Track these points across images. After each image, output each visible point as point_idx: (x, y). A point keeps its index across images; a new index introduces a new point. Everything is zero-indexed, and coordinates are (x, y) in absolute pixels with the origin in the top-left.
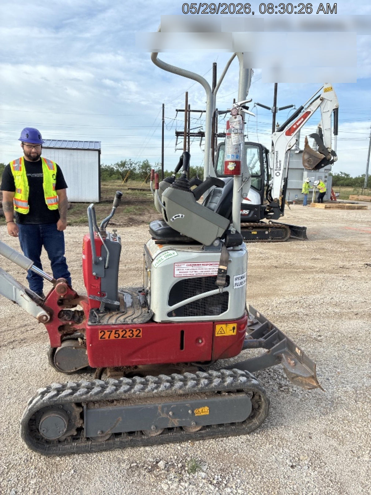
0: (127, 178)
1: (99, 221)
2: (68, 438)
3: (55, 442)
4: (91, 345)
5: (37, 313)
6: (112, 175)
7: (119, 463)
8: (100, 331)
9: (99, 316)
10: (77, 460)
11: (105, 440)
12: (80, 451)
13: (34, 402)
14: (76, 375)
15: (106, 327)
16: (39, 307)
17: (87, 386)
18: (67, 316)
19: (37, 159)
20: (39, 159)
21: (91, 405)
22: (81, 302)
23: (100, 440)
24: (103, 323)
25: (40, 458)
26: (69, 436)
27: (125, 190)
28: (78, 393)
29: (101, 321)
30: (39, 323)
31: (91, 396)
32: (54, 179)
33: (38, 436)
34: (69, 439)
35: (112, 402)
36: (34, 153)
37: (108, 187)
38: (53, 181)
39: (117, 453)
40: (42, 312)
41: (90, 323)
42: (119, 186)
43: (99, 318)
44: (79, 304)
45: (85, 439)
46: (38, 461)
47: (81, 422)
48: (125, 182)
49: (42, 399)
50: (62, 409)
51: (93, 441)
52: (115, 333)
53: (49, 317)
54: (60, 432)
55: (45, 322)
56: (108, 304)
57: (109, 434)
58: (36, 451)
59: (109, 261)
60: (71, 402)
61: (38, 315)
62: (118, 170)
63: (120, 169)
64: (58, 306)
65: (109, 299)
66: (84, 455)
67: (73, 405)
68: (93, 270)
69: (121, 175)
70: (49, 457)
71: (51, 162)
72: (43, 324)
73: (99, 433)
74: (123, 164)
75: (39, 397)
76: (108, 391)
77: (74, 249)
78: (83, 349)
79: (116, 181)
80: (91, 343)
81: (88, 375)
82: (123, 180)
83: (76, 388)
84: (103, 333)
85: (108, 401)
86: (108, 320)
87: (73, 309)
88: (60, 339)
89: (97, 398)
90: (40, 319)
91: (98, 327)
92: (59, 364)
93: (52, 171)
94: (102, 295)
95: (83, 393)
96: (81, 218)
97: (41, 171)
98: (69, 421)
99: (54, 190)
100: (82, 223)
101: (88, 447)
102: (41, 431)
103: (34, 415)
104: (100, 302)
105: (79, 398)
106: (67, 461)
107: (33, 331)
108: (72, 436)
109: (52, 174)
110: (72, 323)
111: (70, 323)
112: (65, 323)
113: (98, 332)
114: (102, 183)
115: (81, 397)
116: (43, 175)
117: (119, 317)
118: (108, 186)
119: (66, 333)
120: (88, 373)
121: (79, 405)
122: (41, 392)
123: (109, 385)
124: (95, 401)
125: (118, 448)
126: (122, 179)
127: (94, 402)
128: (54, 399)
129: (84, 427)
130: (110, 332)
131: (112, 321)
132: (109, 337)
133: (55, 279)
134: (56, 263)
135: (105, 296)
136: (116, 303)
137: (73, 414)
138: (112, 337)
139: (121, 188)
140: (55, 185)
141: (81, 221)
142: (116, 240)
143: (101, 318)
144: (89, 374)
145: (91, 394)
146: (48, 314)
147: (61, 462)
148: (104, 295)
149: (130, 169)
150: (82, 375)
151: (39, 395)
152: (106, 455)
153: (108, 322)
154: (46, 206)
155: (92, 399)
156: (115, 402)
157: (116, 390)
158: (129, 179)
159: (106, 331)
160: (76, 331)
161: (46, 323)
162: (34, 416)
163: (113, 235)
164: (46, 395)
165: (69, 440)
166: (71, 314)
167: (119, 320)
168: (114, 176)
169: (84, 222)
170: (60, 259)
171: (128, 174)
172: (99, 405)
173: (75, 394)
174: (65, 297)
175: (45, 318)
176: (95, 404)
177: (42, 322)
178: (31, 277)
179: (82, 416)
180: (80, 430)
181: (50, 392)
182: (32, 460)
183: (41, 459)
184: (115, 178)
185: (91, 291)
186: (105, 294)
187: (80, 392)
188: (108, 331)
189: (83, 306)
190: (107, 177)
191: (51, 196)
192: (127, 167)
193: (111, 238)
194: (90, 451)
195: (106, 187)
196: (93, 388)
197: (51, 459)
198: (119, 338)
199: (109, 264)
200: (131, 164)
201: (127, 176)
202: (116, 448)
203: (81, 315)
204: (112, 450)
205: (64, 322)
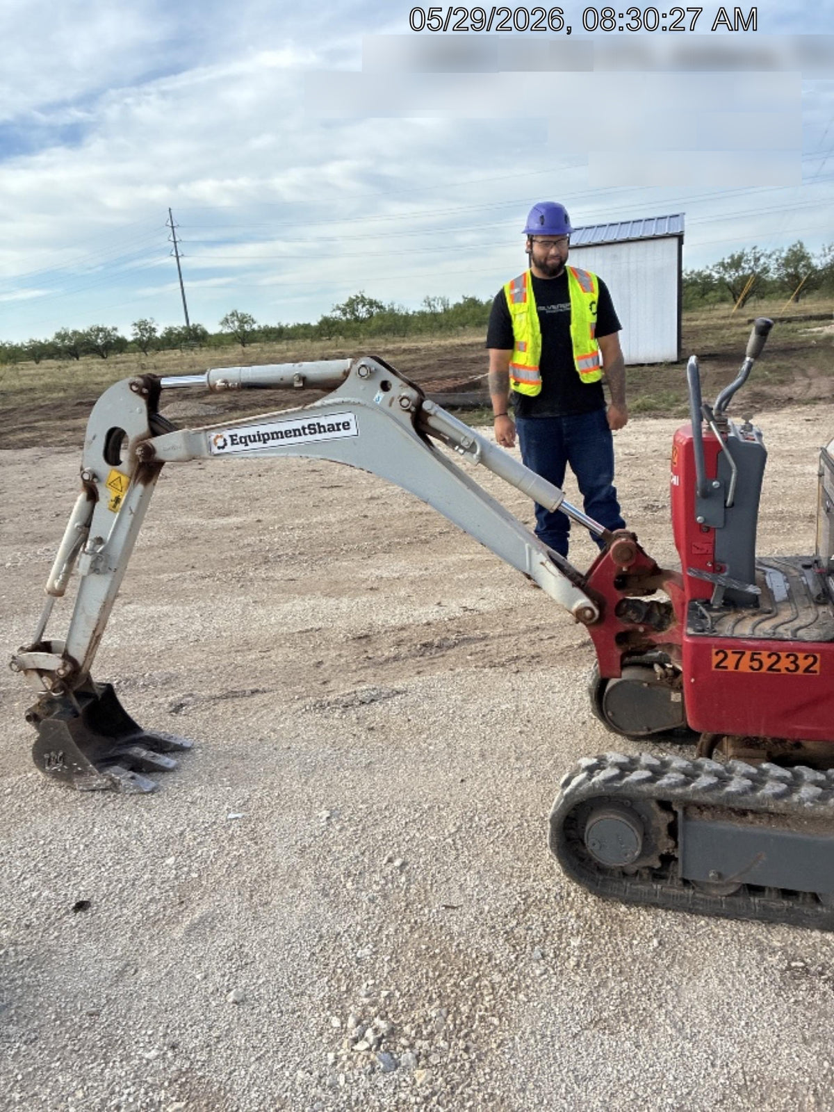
0: (745, 296)
1: (679, 405)
2: (643, 871)
3: (616, 874)
4: (693, 680)
5: (572, 601)
6: (707, 293)
7: (760, 952)
8: (714, 651)
9: (712, 618)
10: (663, 922)
11: (726, 894)
12: (667, 904)
13: (574, 783)
14: (650, 745)
15: (729, 642)
16: (577, 591)
17: (684, 768)
18: (633, 612)
19: (559, 271)
20: (562, 272)
21: (693, 811)
22: (665, 584)
23: (714, 892)
24: (721, 632)
25: (586, 898)
26: (645, 868)
27: (739, 325)
28: (664, 781)
29: (717, 628)
30: (577, 623)
31: (696, 791)
32: (594, 314)
33: (583, 854)
34: (645, 873)
35: (744, 813)
36: (553, 257)
37: (697, 323)
38: (591, 319)
39: (756, 930)
40: (583, 601)
41: (690, 631)
42: (724, 318)
43: (712, 621)
44: (662, 588)
45: (680, 882)
46: (582, 903)
47: (671, 843)
48: (739, 307)
49: (590, 780)
50: (631, 807)
51: (697, 889)
52: (752, 659)
53: (597, 612)
54: (626, 855)
55: (588, 622)
56: (733, 590)
57: (733, 883)
58: (579, 883)
59: (736, 490)
60: (650, 797)
61: (575, 607)
62: (722, 279)
63: (727, 276)
64: (614, 590)
65: (734, 579)
66: (677, 914)
67: (654, 805)
68: (698, 510)
69: (729, 288)
70: (604, 901)
71: (587, 275)
72: (584, 626)
73: (713, 877)
74: (736, 263)
75: (583, 775)
76: (733, 787)
77: (626, 469)
78: (665, 690)
79: (716, 307)
80: (693, 676)
81: (674, 748)
82: (736, 301)
83: (660, 769)
84: (721, 656)
85: (732, 809)
86: (734, 627)
87: (646, 599)
88: (619, 661)
89: (707, 798)
90: (579, 615)
91: (710, 641)
92: (613, 713)
93: (588, 294)
94: (717, 569)
95: (676, 782)
96: (640, 401)
97: (566, 299)
98: (646, 835)
99: (592, 339)
100: (639, 413)
101: (688, 900)
102: (589, 844)
103: (574, 809)
104: (713, 585)
105: (668, 791)
106: (642, 918)
107: (554, 641)
108: (651, 869)
109: (590, 302)
110: (645, 630)
111: (641, 629)
112: (631, 629)
113: (711, 655)
114: (685, 316)
115: (672, 791)
116: (570, 307)
117: (760, 623)
118: (697, 320)
119: (632, 649)
120: (674, 743)
121: (665, 805)
122: (586, 765)
123: (734, 775)
124: (704, 805)
125: (756, 919)
126: (732, 300)
127: (701, 807)
128: (615, 785)
129: (677, 854)
130: (738, 656)
131: (745, 629)
132: (737, 667)
133: (608, 531)
134: (596, 499)
135: (723, 572)
136: (751, 589)
137: (654, 823)
138: (745, 667)
139: (728, 321)
140: (594, 326)
141: (638, 407)
142: (754, 440)
143: (716, 622)
144: (678, 746)
145: (694, 787)
146: (595, 605)
147: (630, 917)
148: (722, 570)
149: (753, 272)
150: (662, 745)
151: (584, 770)
152: (729, 926)
153: (733, 632)
154: (577, 375)
155: (696, 798)
156: (750, 817)
157: (754, 789)
158: (751, 298)
159: (729, 652)
160: (652, 647)
161: (592, 624)
162: (573, 812)
163: (744, 428)
164: (598, 774)
165: (645, 876)
166: (644, 610)
167: (760, 630)
168: (712, 294)
169: (646, 410)
170: (604, 492)
171: (749, 285)
172: (713, 815)
173: (659, 782)
174: (631, 572)
175: (588, 613)
176: (702, 811)
177: (582, 622)
178: (545, 530)
179: (673, 831)
180: (667, 859)
181: (604, 768)
182: (570, 899)
183: (589, 900)
184: (713, 300)
185: (690, 558)
186: (725, 568)
187: (669, 778)
188: (733, 653)
189: (670, 593)
190: (695, 299)
191: (587, 352)
192: (746, 269)
193: (739, 435)
194: (692, 909)
195: (693, 323)
196: (698, 776)
197: (608, 905)
198: (761, 671)
199: (735, 496)
200: (757, 260)
201: (745, 291)
202: (751, 918)
203: (666, 613)
204: (743, 921)
205: (629, 626)
